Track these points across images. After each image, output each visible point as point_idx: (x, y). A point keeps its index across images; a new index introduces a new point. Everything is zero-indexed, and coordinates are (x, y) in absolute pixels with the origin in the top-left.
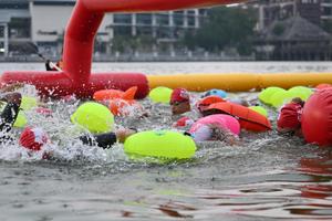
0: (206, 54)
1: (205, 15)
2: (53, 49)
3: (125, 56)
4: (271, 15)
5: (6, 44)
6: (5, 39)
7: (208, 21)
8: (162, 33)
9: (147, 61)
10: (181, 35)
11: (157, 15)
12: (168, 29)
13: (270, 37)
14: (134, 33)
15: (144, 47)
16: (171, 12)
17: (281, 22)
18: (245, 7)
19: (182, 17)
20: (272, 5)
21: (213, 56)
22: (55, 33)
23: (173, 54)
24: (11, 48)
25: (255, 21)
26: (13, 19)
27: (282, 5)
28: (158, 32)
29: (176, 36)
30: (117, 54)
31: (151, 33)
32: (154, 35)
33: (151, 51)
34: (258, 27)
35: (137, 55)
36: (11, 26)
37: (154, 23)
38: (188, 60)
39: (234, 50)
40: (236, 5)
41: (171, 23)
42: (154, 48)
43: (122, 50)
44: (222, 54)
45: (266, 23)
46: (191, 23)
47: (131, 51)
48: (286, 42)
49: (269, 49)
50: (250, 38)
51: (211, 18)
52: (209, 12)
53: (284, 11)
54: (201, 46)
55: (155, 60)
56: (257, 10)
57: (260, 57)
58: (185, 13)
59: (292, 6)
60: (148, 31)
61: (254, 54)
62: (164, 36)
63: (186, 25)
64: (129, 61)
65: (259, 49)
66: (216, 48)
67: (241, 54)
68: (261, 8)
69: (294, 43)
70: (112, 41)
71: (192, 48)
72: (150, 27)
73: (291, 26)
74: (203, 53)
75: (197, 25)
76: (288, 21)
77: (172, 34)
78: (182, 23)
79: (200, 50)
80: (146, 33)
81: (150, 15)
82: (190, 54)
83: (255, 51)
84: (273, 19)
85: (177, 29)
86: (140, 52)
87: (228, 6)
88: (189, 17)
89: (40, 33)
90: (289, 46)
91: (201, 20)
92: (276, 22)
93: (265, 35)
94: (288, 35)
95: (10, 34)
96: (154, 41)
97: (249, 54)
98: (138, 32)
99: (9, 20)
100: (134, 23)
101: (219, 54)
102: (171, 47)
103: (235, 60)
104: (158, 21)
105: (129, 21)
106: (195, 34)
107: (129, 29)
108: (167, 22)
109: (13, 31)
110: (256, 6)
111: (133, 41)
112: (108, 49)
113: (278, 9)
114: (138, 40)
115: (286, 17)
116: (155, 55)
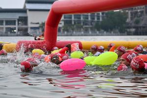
0: (105, 32)
1: (105, 15)
2: (37, 30)
3: (69, 34)
4: (134, 15)
5: (17, 28)
6: (16, 26)
7: (106, 18)
8: (85, 23)
9: (79, 35)
10: (94, 24)
11: (83, 15)
12: (88, 21)
13: (133, 25)
14: (73, 23)
15: (77, 29)
16: (89, 14)
17: (138, 18)
18: (122, 12)
19: (94, 16)
20: (134, 11)
21: (108, 33)
22: (38, 23)
23: (90, 33)
24: (19, 30)
25: (127, 18)
26: (20, 17)
27: (139, 11)
28: (84, 23)
29: (92, 24)
30: (66, 33)
31: (80, 23)
32: (82, 24)
33: (80, 31)
34: (128, 20)
35: (74, 33)
36: (19, 20)
37: (82, 19)
38: (97, 35)
39: (117, 31)
40: (118, 10)
41: (89, 19)
42: (82, 30)
43: (67, 31)
44: (112, 32)
45: (132, 19)
46: (98, 19)
47: (72, 31)
48: (140, 27)
49: (133, 30)
50: (124, 25)
51: (107, 17)
52: (106, 14)
53: (140, 13)
54: (103, 29)
55: (82, 35)
56: (128, 13)
57: (129, 34)
58: (96, 14)
59: (143, 11)
60: (79, 22)
61: (126, 33)
62: (86, 24)
63: (96, 20)
64: (71, 35)
65: (128, 30)
66: (109, 30)
67: (120, 32)
68: (129, 12)
69: (144, 27)
70: (63, 27)
71: (98, 30)
72: (80, 21)
73: (142, 20)
74: (103, 32)
75: (101, 20)
76: (141, 18)
77: (90, 24)
78: (94, 19)
79: (102, 31)
80: (78, 23)
81: (80, 15)
82: (98, 32)
83: (126, 31)
84: (135, 17)
85: (92, 21)
86: (76, 32)
87: (115, 11)
88: (97, 16)
89: (32, 23)
90: (142, 29)
91: (103, 17)
92: (136, 18)
93: (131, 24)
94: (142, 24)
95: (18, 24)
96: (82, 27)
97: (124, 32)
98: (75, 23)
99: (18, 18)
100: (73, 19)
101: (111, 33)
102: (90, 29)
103: (118, 35)
104: (83, 18)
105: (71, 18)
106: (100, 24)
107: (71, 21)
108: (88, 18)
109: (20, 22)
110: (127, 11)
111: (72, 27)
112: (62, 31)
113: (137, 12)
114: (75, 26)
115: (141, 16)
116: (82, 33)
